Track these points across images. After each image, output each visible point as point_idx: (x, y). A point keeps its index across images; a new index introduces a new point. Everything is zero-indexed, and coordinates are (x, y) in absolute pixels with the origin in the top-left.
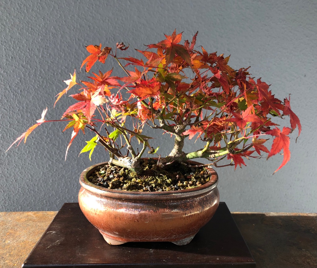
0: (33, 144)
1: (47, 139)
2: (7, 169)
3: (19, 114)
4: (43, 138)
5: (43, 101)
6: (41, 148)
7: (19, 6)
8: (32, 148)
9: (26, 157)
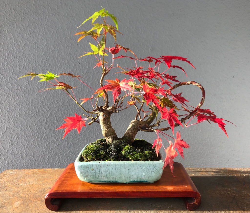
0: (35, 129)
1: (46, 125)
2: (16, 148)
3: (26, 107)
4: (43, 125)
5: (44, 97)
6: (41, 132)
7: (30, 32)
8: (35, 132)
9: (30, 139)
